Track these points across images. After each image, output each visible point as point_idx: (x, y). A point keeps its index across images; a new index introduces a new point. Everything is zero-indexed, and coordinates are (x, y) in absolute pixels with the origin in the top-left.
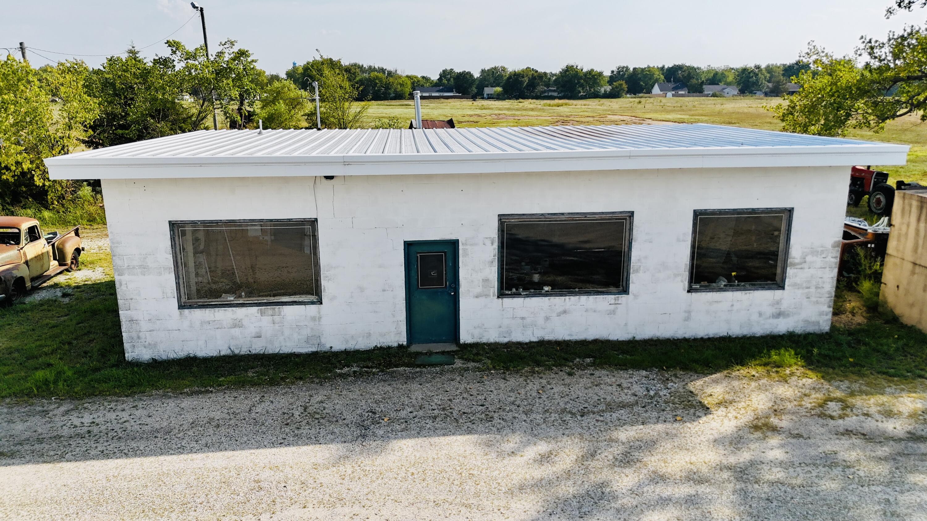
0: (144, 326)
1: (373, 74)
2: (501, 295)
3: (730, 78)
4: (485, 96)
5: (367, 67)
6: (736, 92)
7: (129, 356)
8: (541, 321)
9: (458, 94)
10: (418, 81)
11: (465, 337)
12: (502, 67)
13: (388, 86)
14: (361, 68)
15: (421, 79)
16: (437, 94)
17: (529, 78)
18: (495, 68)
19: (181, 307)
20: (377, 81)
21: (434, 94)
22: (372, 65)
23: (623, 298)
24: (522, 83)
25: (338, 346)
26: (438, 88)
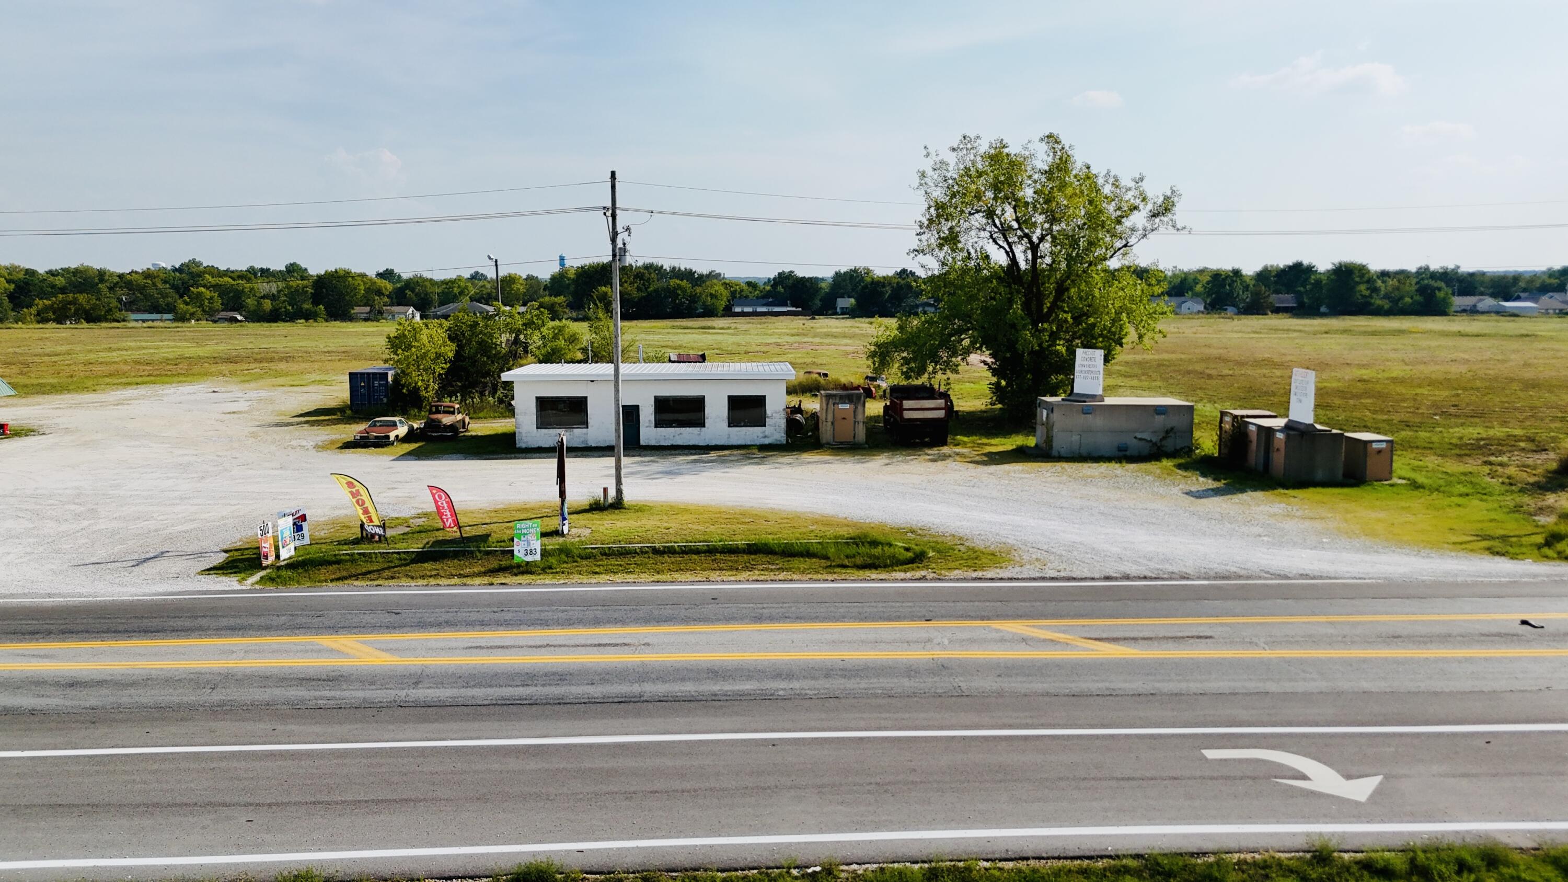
0: (524, 435)
1: (674, 282)
2: (656, 427)
3: (1199, 288)
4: (838, 310)
5: (668, 269)
6: (1201, 308)
7: (518, 446)
8: (671, 437)
9: (794, 309)
10: (742, 291)
11: (642, 443)
12: (864, 269)
13: (694, 299)
14: (659, 270)
15: (745, 287)
16: (764, 309)
17: (893, 287)
18: (855, 271)
19: (537, 428)
20: (679, 292)
21: (759, 309)
22: (677, 265)
23: (703, 429)
24: (882, 294)
25: (593, 445)
26: (765, 301)
